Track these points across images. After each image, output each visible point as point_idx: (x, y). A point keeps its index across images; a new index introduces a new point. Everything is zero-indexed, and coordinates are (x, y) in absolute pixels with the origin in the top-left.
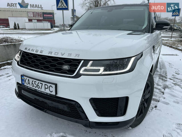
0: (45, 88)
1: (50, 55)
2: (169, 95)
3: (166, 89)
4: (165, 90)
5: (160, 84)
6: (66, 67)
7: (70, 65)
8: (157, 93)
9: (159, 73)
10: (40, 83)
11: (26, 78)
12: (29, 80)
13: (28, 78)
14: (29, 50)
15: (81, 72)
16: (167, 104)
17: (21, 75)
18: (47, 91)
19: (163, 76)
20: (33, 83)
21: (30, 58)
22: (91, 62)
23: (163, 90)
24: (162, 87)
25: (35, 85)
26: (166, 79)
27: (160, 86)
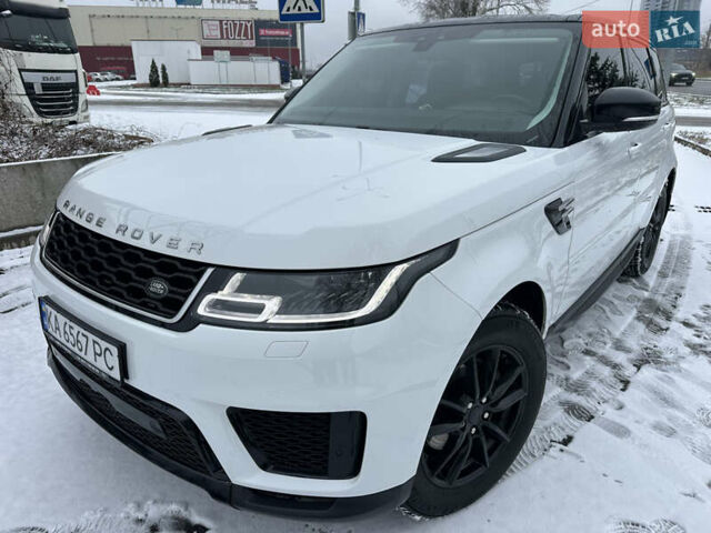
0: (96, 354)
1: (119, 237)
3: (643, 369)
4: (639, 369)
6: (158, 287)
7: (171, 282)
8: (602, 381)
9: (646, 294)
10: (84, 335)
12: (56, 319)
13: (53, 312)
15: (202, 310)
16: (621, 431)
17: (39, 299)
18: (100, 364)
19: (657, 310)
20: (67, 329)
21: (71, 241)
22: (237, 278)
23: (630, 371)
24: (632, 356)
25: (71, 339)
26: (664, 323)
27: (628, 351)
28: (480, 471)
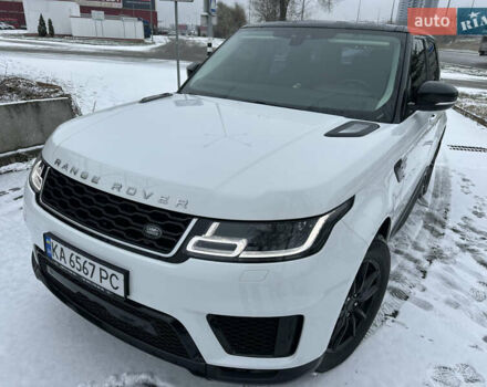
0: (102, 277)
1: (115, 193)
2: (438, 281)
3: (435, 262)
4: (431, 263)
5: (423, 244)
6: (153, 231)
8: (410, 272)
9: (427, 209)
10: (90, 264)
11: (55, 243)
12: (62, 250)
13: (60, 246)
14: (65, 167)
15: (190, 248)
16: (426, 306)
17: (44, 235)
18: (106, 285)
19: (436, 220)
20: (74, 258)
21: (67, 192)
22: (215, 225)
23: (425, 264)
24: (425, 253)
25: (77, 266)
26: (441, 231)
27: (422, 250)
28: (350, 339)
